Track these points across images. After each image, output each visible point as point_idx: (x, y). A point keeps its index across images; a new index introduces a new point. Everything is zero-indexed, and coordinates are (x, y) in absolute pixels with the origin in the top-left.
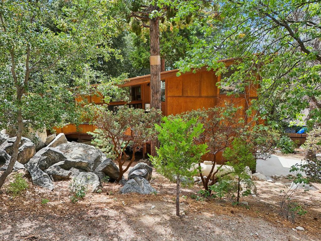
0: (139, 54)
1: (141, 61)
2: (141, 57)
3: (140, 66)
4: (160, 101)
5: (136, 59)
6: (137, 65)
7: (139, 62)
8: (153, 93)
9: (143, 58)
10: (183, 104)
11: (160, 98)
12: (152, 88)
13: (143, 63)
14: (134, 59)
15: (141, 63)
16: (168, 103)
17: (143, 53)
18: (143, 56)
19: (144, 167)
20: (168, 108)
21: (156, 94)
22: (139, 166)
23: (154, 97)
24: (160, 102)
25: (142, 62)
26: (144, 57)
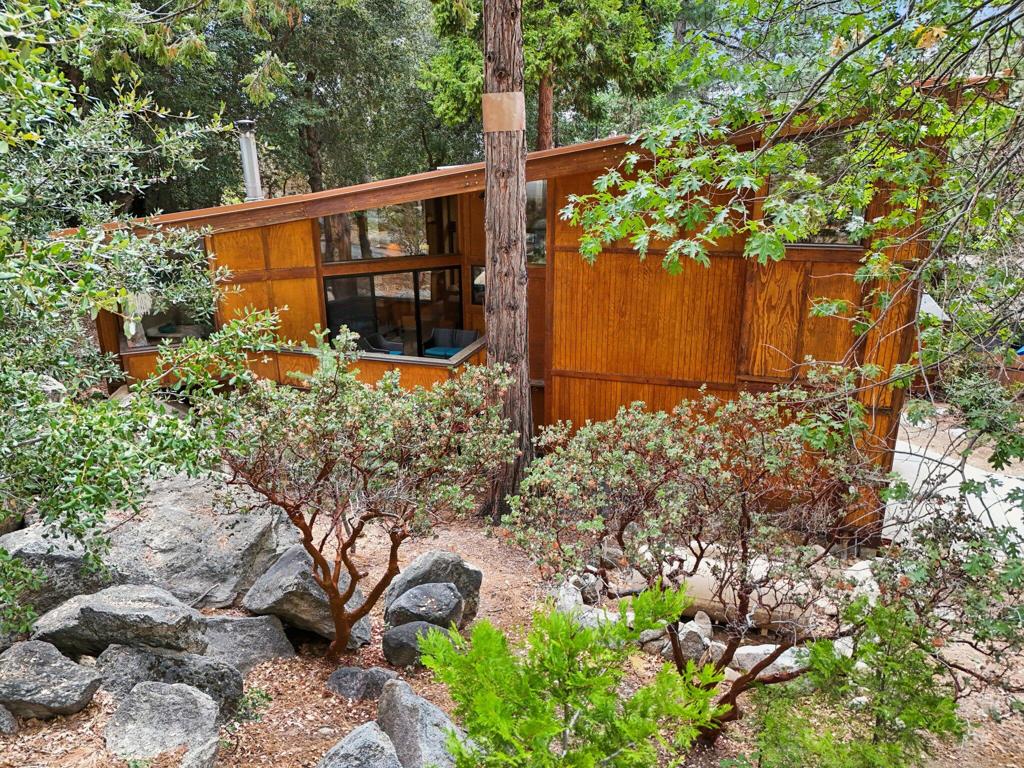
0: (458, 66)
1: (464, 95)
2: (463, 78)
3: (458, 111)
4: (524, 280)
5: (445, 84)
6: (447, 108)
7: (456, 99)
8: (494, 247)
9: (470, 83)
10: (613, 277)
11: (523, 268)
12: (492, 228)
13: (472, 104)
14: (439, 85)
15: (464, 102)
16: (558, 274)
17: (470, 65)
18: (470, 74)
19: (446, 569)
20: (558, 293)
21: (507, 253)
22: (427, 567)
23: (498, 265)
24: (521, 284)
25: (468, 99)
26: (474, 79)
